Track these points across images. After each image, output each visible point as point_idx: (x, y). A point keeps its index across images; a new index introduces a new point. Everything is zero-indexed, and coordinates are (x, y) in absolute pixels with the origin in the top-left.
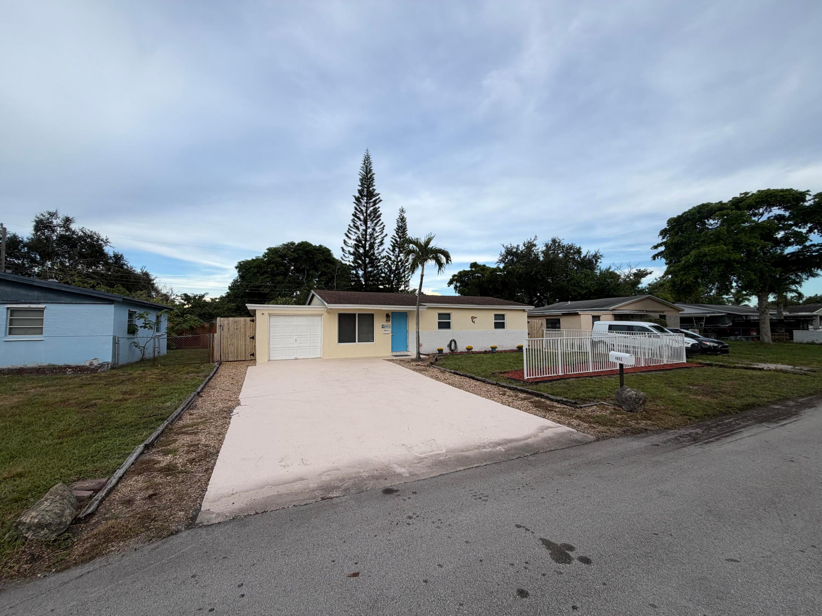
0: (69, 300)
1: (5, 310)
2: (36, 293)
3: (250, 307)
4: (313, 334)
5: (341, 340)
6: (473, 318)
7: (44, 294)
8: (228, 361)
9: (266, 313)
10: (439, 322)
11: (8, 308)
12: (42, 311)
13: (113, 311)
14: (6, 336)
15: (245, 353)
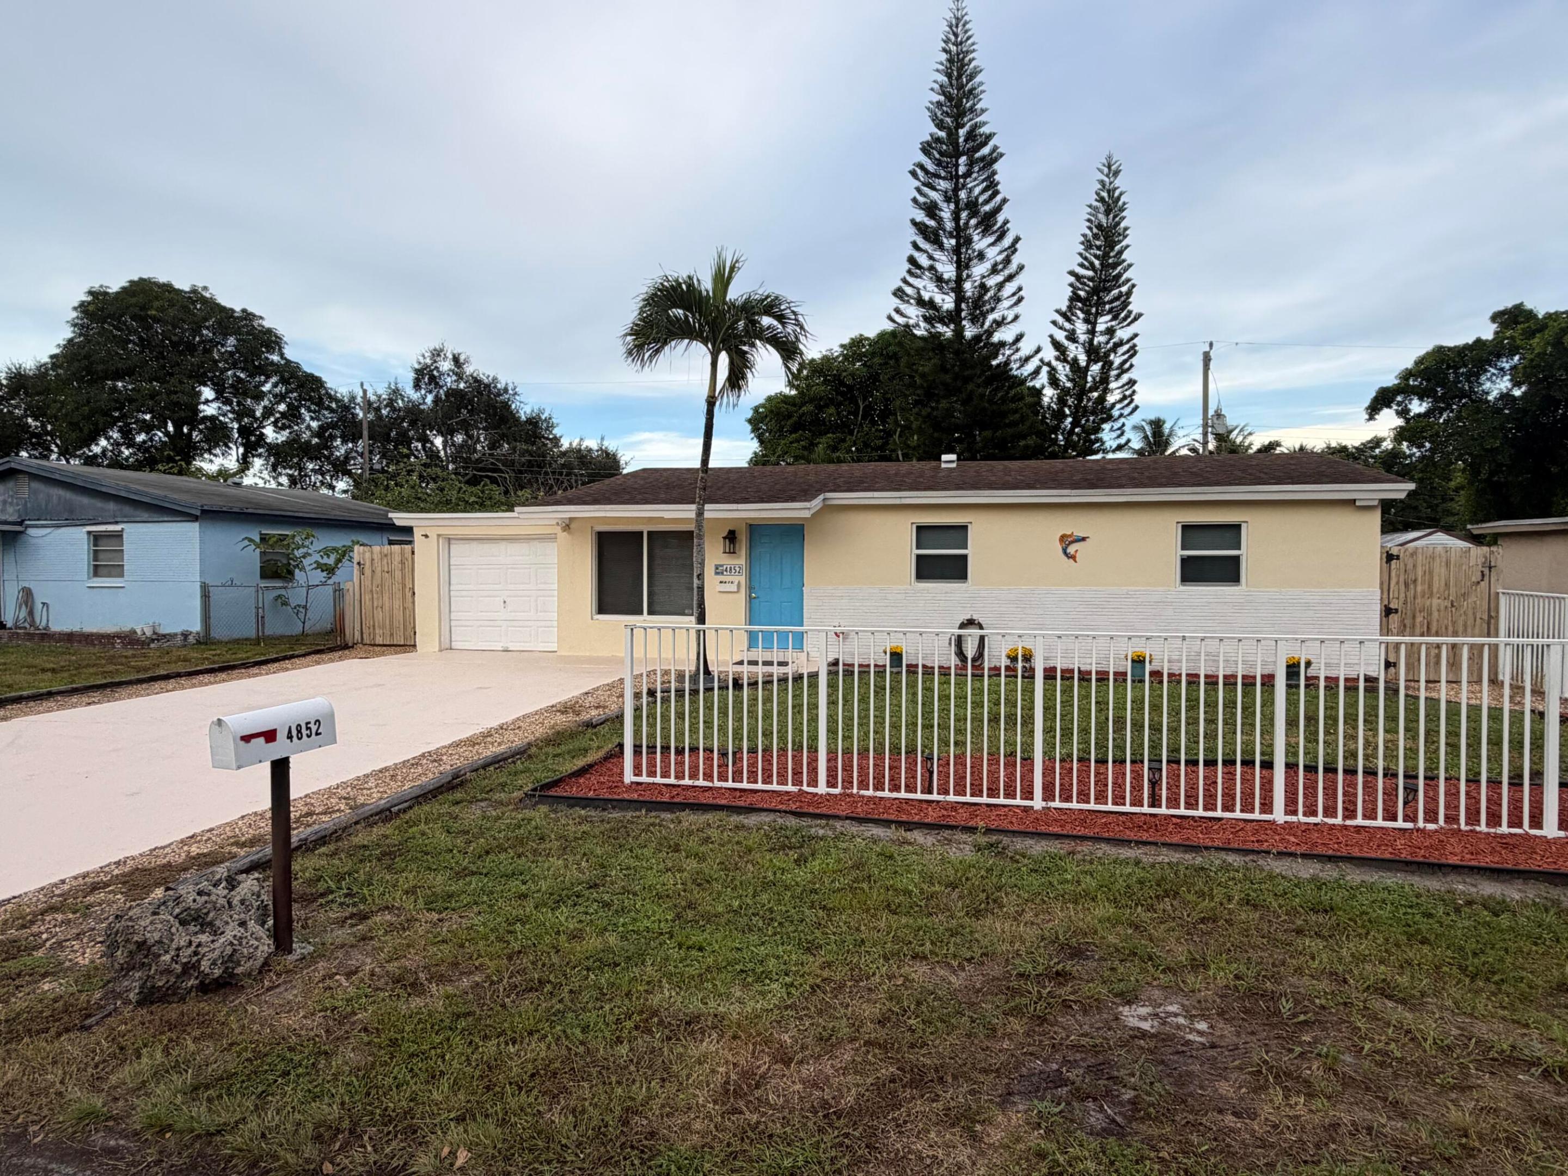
0: (145, 516)
1: (86, 536)
2: (111, 506)
3: (400, 518)
4: (542, 586)
5: (603, 607)
6: (1067, 541)
7: (119, 507)
8: (375, 645)
9: (433, 534)
10: (919, 558)
11: (89, 533)
12: (119, 536)
13: (197, 534)
14: (89, 578)
15: (405, 629)
